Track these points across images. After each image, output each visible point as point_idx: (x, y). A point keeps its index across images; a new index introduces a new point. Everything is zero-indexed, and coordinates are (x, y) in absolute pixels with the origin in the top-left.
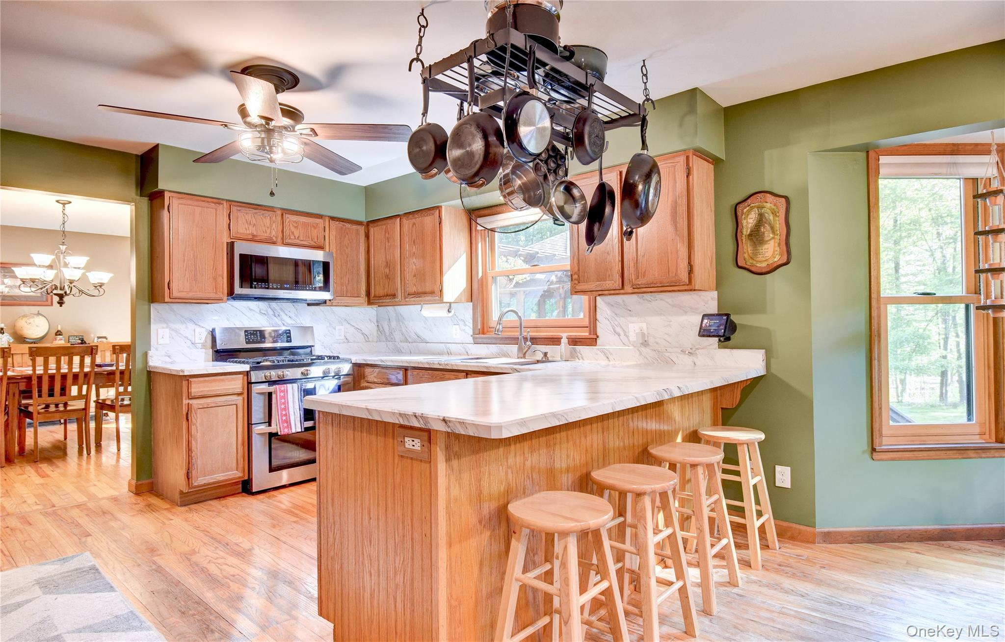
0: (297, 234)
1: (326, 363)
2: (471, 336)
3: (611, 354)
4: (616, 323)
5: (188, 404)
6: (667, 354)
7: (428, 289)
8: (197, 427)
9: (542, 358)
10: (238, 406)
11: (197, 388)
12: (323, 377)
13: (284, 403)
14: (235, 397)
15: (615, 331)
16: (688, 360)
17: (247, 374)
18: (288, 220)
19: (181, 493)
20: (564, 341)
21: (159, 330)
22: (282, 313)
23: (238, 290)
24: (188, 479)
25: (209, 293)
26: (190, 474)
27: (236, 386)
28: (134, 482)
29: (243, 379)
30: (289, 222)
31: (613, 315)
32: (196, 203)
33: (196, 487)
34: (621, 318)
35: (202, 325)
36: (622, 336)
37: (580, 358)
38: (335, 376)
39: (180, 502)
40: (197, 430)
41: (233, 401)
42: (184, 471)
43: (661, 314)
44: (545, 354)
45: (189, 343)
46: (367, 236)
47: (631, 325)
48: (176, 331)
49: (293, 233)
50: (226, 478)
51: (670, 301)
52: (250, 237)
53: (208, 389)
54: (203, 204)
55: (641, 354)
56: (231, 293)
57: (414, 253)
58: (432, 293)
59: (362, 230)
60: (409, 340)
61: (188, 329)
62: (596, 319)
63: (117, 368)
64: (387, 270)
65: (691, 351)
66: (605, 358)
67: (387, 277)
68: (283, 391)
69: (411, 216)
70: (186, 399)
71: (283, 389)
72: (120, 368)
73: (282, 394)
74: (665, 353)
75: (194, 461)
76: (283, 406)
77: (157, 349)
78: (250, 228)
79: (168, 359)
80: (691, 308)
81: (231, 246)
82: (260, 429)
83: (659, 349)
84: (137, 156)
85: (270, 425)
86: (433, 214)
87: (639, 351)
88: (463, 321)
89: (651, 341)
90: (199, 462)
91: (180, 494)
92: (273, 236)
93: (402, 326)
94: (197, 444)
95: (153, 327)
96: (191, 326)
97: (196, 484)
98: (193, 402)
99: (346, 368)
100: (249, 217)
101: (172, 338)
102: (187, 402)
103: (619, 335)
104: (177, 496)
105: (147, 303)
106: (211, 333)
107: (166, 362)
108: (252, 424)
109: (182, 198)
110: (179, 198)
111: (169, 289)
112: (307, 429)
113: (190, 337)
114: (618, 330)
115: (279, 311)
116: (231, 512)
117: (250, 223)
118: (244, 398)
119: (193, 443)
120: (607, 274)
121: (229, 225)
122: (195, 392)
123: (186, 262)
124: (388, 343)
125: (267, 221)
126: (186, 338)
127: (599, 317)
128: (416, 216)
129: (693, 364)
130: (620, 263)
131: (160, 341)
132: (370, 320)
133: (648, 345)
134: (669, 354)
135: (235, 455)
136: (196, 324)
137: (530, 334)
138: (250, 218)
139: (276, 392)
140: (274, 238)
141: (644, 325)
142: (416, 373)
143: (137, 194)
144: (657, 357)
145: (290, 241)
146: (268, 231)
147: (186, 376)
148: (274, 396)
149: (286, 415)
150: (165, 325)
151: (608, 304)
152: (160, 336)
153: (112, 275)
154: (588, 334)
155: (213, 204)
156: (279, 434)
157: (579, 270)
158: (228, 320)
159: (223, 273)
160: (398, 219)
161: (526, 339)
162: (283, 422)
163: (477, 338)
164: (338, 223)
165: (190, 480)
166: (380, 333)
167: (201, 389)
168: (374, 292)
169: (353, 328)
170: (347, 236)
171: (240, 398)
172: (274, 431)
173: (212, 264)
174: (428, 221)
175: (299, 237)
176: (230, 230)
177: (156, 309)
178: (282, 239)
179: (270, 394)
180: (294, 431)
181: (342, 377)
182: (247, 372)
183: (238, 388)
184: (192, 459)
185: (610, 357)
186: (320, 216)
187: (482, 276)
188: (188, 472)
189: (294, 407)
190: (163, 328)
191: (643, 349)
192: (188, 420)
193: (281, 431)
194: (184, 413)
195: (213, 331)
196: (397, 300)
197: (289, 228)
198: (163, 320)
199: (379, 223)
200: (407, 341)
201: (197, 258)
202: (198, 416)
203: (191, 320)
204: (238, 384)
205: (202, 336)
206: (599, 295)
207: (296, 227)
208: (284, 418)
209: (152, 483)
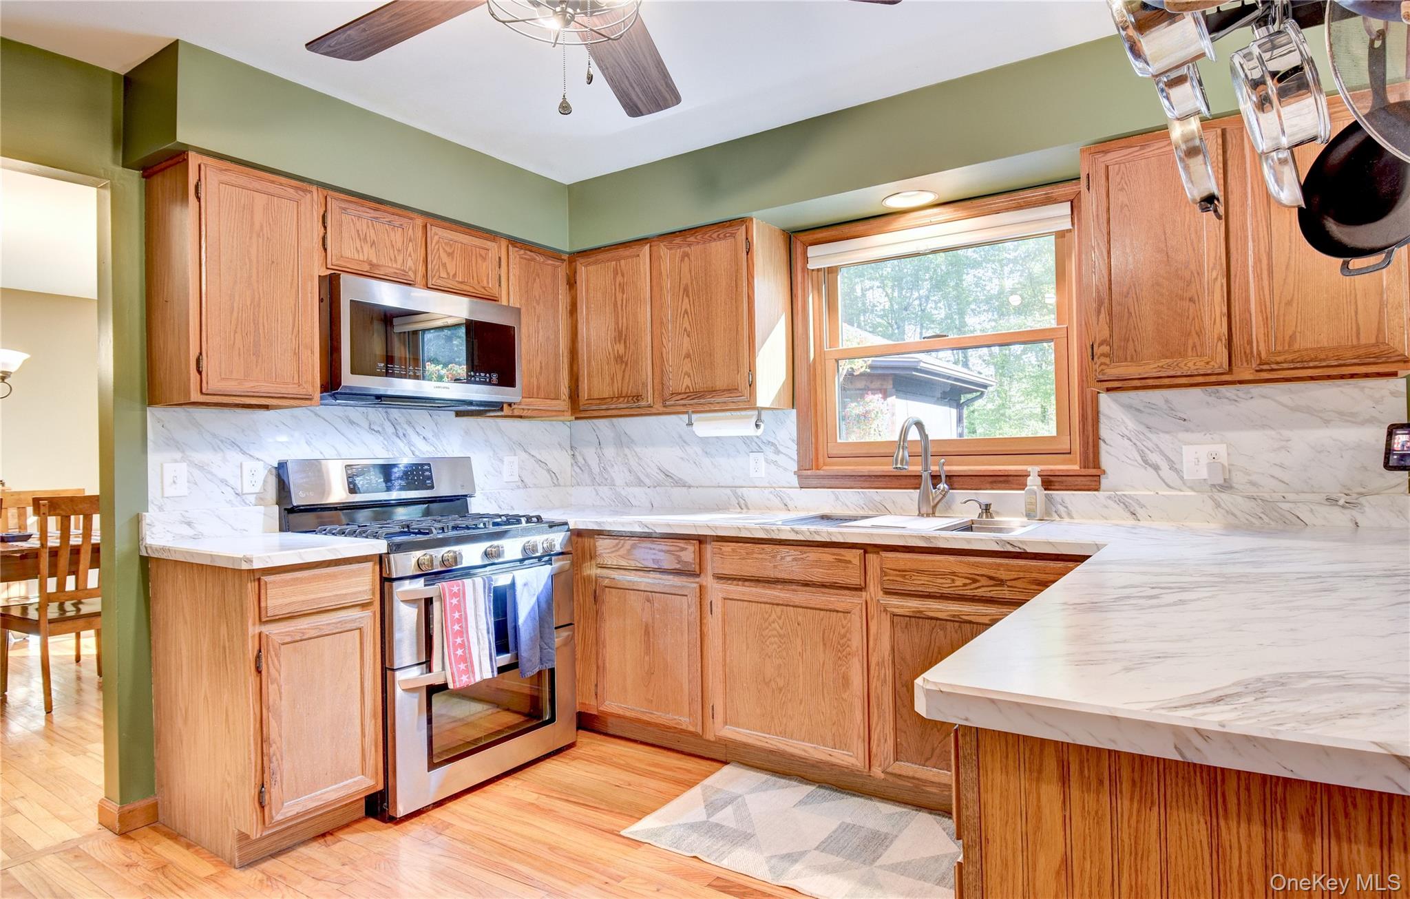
0: (451, 269)
1: (525, 532)
2: (795, 473)
3: (1142, 506)
4: (1150, 445)
5: (260, 634)
6: (1285, 506)
7: (720, 383)
8: (280, 687)
9: (980, 516)
10: (365, 630)
11: (278, 597)
12: (521, 561)
13: (459, 621)
14: (355, 613)
15: (1146, 462)
16: (1340, 518)
17: (381, 560)
18: (436, 238)
19: (243, 837)
20: (1034, 482)
21: (166, 466)
22: (410, 431)
23: (348, 379)
24: (262, 807)
25: (285, 383)
26: (267, 797)
27: (360, 589)
28: (114, 807)
29: (374, 570)
30: (438, 242)
31: (1142, 428)
32: (257, 185)
33: (280, 823)
34: (1162, 435)
35: (257, 455)
36: (1165, 470)
37: (1064, 514)
38: (543, 556)
39: (240, 858)
40: (280, 693)
41: (354, 621)
42: (254, 792)
43: (1264, 427)
44: (987, 509)
45: (230, 494)
46: (572, 283)
47: (1186, 449)
48: (201, 467)
49: (444, 265)
50: (342, 793)
51: (1285, 399)
52: (366, 268)
53: (302, 598)
54: (272, 188)
55: (1218, 505)
56: (331, 384)
57: (686, 312)
58: (732, 390)
59: (562, 271)
60: (647, 481)
61: (227, 464)
62: (1097, 438)
63: (43, 545)
64: (620, 348)
65: (1349, 499)
66: (1128, 515)
67: (620, 359)
68: (456, 595)
69: (678, 240)
70: (254, 624)
71: (455, 589)
72: (50, 544)
73: (455, 601)
74: (1280, 505)
75: (274, 765)
76: (457, 627)
77: (161, 509)
78: (365, 249)
79: (188, 531)
80: (1341, 414)
81: (331, 286)
82: (409, 676)
83: (1265, 495)
84: (115, 75)
85: (430, 670)
86: (733, 235)
87: (1214, 500)
88: (773, 444)
89: (1238, 479)
90: (286, 766)
91: (240, 840)
92: (410, 269)
93: (630, 456)
94: (280, 726)
95: (153, 458)
96: (235, 457)
97: (279, 817)
98: (274, 631)
99: (558, 539)
100: (362, 225)
101: (193, 483)
102: (257, 631)
103: (1156, 468)
104: (230, 845)
105: (138, 406)
106: (274, 471)
107: (182, 537)
108: (393, 670)
109: (226, 170)
110: (221, 170)
111: (200, 373)
112: (502, 670)
113: (232, 481)
114: (1154, 458)
115: (406, 426)
116: (369, 879)
117: (365, 238)
118: (374, 613)
119: (273, 724)
120: (1190, 343)
121: (324, 239)
122: (275, 607)
123: (235, 314)
124: (600, 488)
125: (397, 236)
126: (224, 482)
127: (1104, 432)
128: (692, 239)
129: (1352, 525)
130: (1225, 319)
131: (169, 491)
132: (560, 445)
133: (1231, 487)
134: (1292, 505)
135: (359, 742)
136: (244, 453)
137: (946, 468)
138: (365, 227)
139: (441, 598)
140: (411, 274)
141: (1221, 450)
142: (729, 549)
143: (115, 162)
144: (1259, 511)
145: (440, 282)
146: (400, 259)
147: (253, 571)
148: (436, 606)
149: (462, 646)
150: (178, 455)
151: (1129, 407)
152: (168, 480)
153: (26, 356)
154: (1076, 467)
155: (292, 191)
156: (451, 686)
157: (1111, 336)
158: (308, 443)
159: (313, 342)
160: (647, 247)
161: (936, 478)
162: (458, 663)
163: (807, 477)
164: (522, 252)
165: (266, 809)
166: (578, 470)
167: (288, 600)
168: (589, 389)
169: (532, 460)
170: (538, 280)
171: (367, 613)
172: (439, 681)
173: (291, 319)
174: (720, 249)
175: (455, 275)
176: (325, 250)
177: (159, 420)
178: (426, 276)
179: (429, 602)
180: (478, 679)
181: (553, 558)
182: (381, 556)
183: (365, 592)
184: (270, 761)
185: (1140, 511)
186: (492, 235)
187: (814, 359)
188: (261, 792)
189: (477, 627)
190: (176, 461)
191: (1224, 497)
192: (259, 671)
193: (454, 682)
194: (251, 656)
195: (281, 468)
196: (643, 403)
197: (438, 254)
198: (172, 443)
199: (601, 256)
200: (640, 483)
201: (259, 305)
202: (282, 659)
203: (234, 444)
204: (363, 583)
205: (258, 478)
206: (1108, 390)
207: (450, 255)
208: (460, 652)
209: (155, 805)
